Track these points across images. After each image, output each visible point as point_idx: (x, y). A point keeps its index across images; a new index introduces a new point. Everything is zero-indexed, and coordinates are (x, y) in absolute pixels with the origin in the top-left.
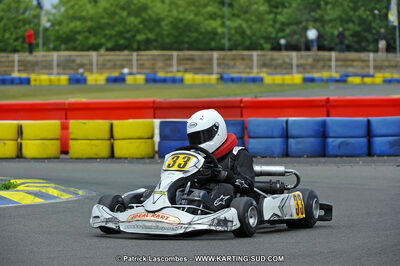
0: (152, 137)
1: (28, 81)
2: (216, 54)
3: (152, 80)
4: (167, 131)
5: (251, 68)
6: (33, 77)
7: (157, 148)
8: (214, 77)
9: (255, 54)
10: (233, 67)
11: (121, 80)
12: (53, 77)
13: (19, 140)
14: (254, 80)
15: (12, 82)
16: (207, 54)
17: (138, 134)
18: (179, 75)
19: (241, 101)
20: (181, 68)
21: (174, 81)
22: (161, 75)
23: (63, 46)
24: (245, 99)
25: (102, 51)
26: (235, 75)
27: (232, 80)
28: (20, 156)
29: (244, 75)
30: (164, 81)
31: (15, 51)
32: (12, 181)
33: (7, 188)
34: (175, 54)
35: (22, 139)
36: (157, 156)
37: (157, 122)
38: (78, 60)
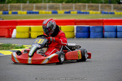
0: (73, 31)
1: (38, 13)
2: (100, 5)
3: (79, 13)
4: (79, 29)
5: (111, 9)
6: (40, 11)
7: (75, 35)
8: (99, 12)
9: (112, 5)
10: (105, 9)
11: (69, 13)
12: (47, 12)
13: (30, 32)
14: (112, 13)
15: (33, 13)
16: (97, 4)
17: (69, 30)
18: (88, 11)
19: (103, 20)
20: (89, 9)
21: (86, 13)
22: (82, 11)
23: (51, 1)
24: (105, 19)
25: (64, 3)
26: (106, 11)
27: (105, 13)
28: (30, 37)
29: (109, 12)
30: (83, 13)
31: (35, 3)
32: (24, 46)
33: (21, 48)
34: (87, 4)
35: (31, 32)
36: (75, 38)
37: (75, 26)
38: (55, 6)
